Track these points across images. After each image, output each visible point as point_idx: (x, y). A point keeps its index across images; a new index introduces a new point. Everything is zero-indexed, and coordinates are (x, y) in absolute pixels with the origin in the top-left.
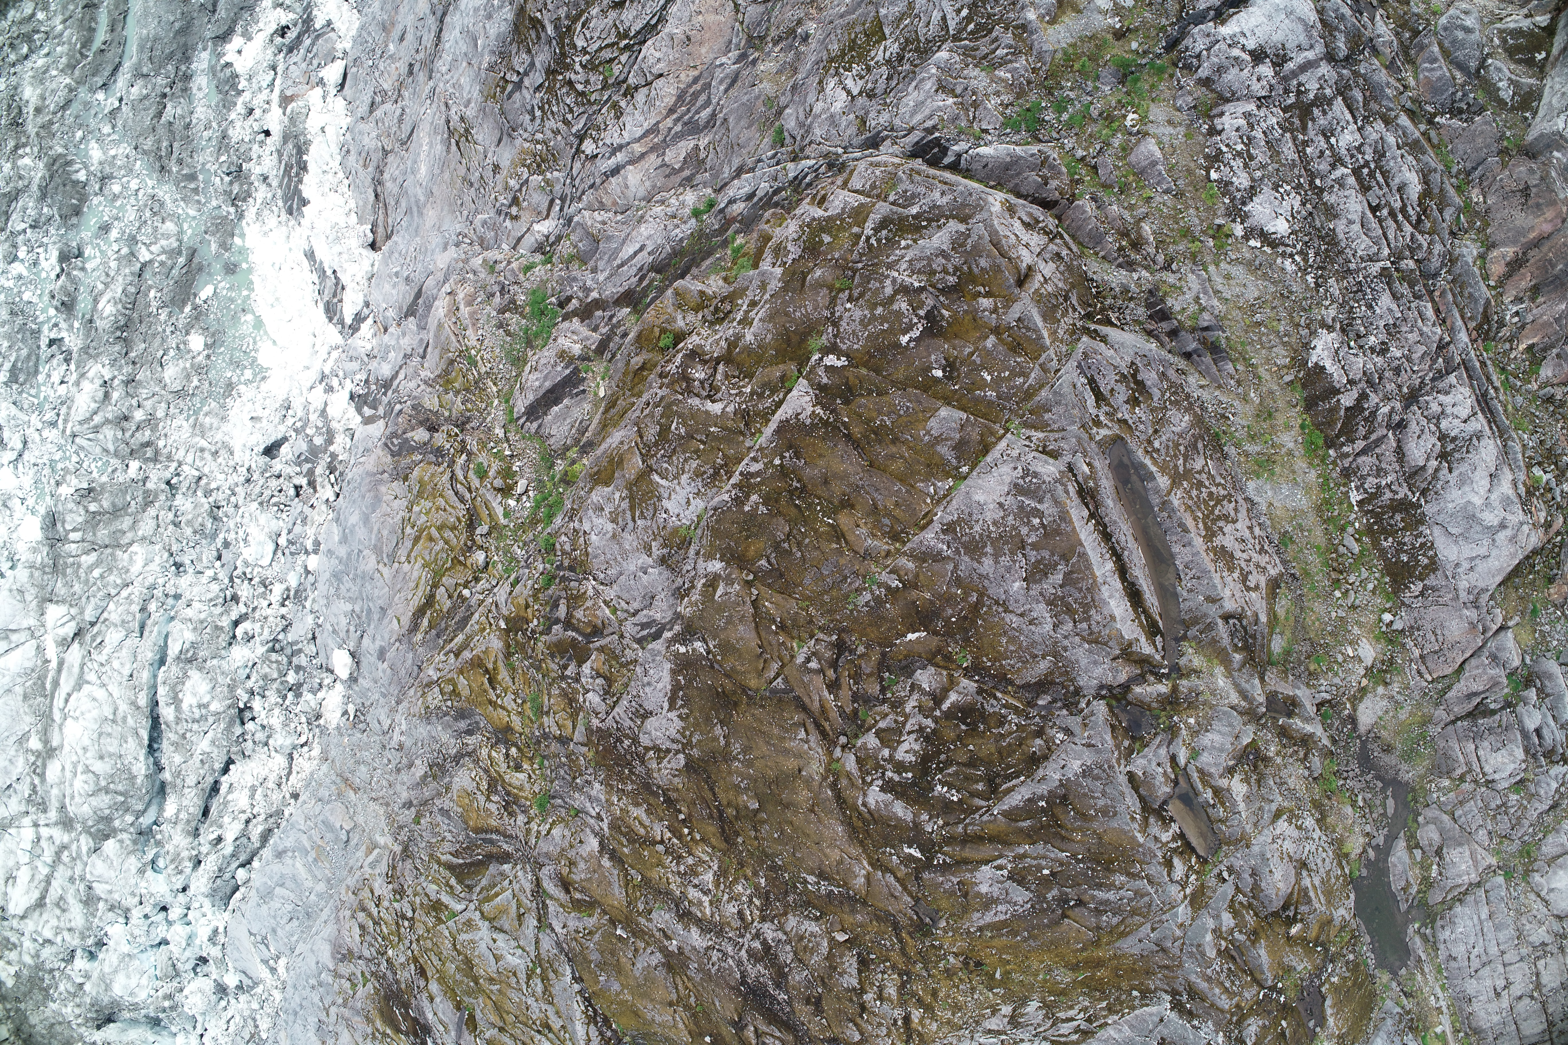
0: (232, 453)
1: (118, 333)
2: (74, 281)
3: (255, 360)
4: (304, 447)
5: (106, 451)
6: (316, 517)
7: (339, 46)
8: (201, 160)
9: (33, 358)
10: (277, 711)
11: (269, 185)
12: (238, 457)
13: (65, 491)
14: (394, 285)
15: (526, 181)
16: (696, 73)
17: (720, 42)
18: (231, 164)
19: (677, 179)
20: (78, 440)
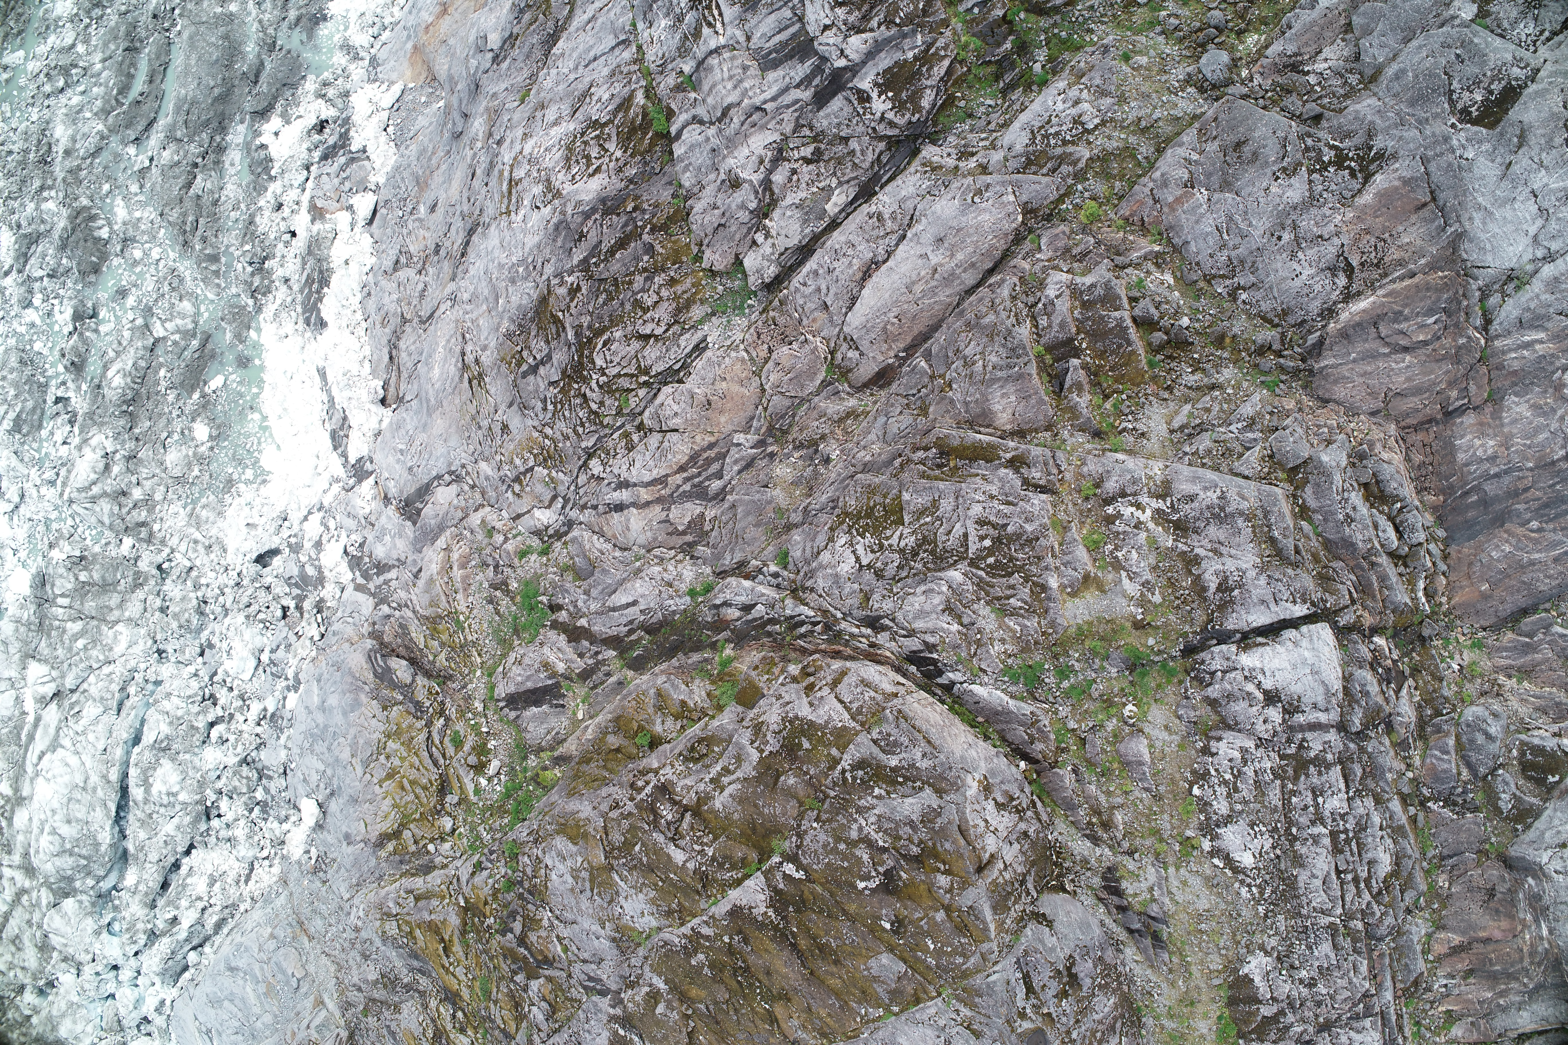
0: (225, 551)
1: (125, 408)
2: (85, 341)
3: (257, 460)
4: (295, 571)
5: (102, 523)
6: (300, 651)
7: (373, 179)
8: (226, 242)
9: (39, 411)
10: (242, 822)
11: (290, 288)
12: (230, 558)
13: (57, 555)
14: (398, 461)
15: (532, 469)
16: (712, 439)
17: (740, 418)
18: (255, 255)
19: (679, 541)
20: (74, 506)
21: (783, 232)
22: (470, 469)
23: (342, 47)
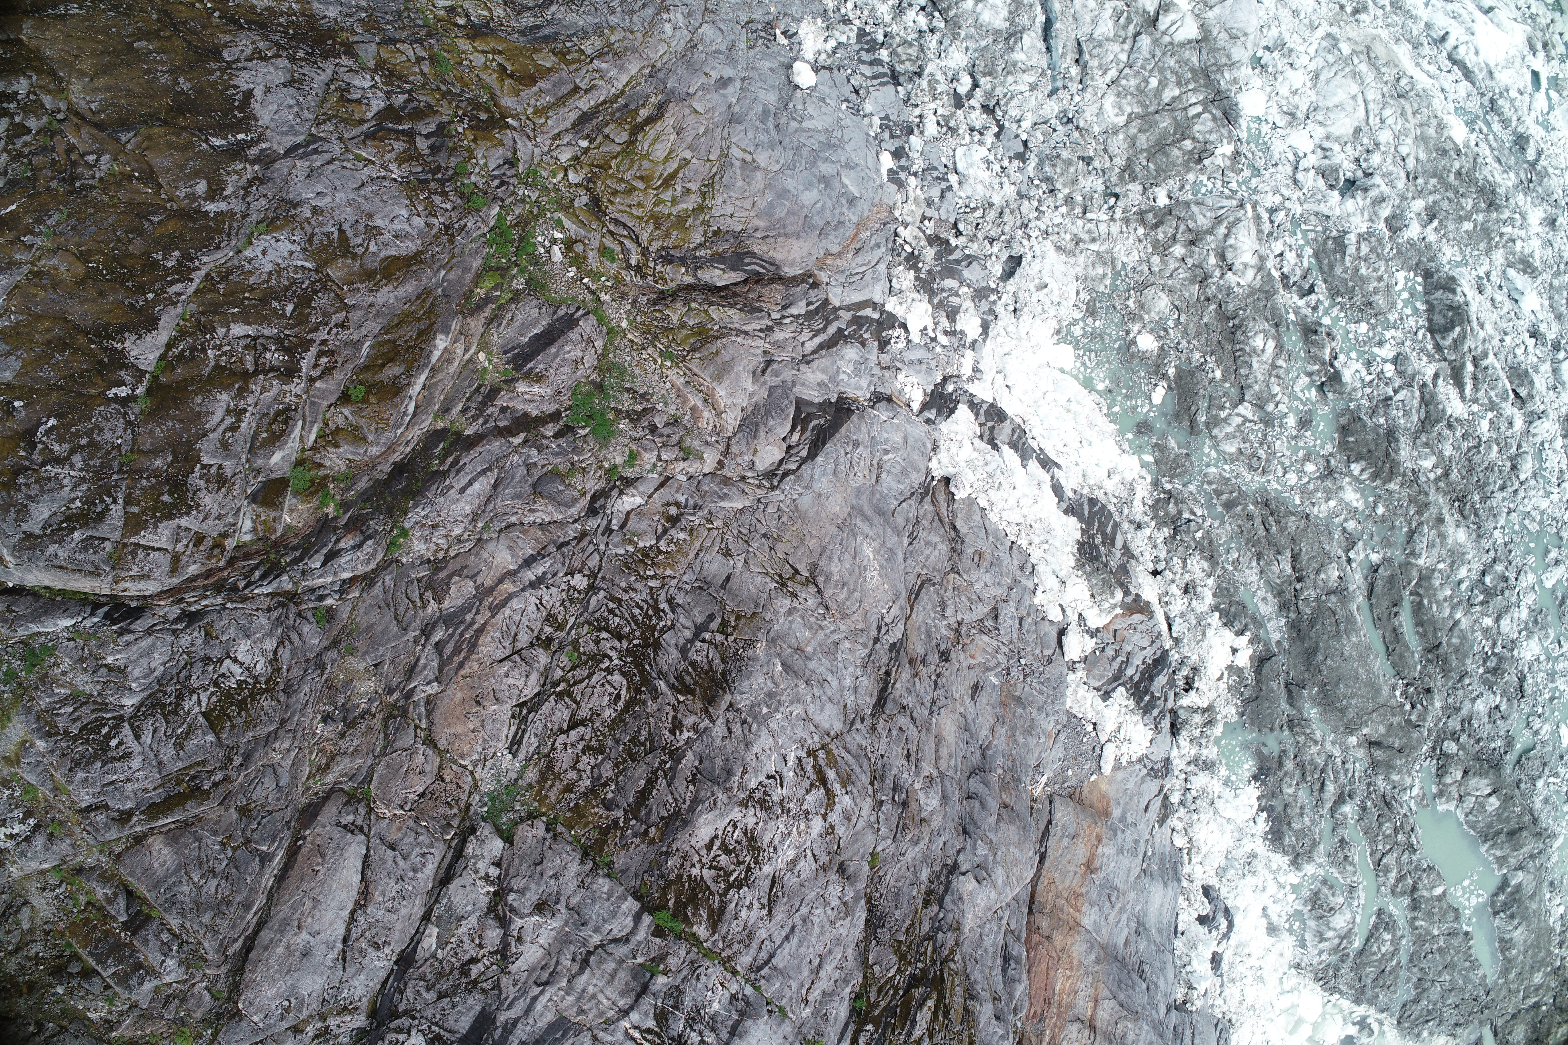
0: (1059, 248)
2: (1316, 359)
4: (966, 274)
5: (1199, 204)
7: (1081, 674)
8: (1227, 526)
9: (1326, 268)
11: (1131, 522)
12: (1048, 246)
13: (1226, 150)
14: (886, 441)
15: (658, 539)
16: (462, 672)
17: (443, 706)
18: (1187, 532)
19: (451, 567)
20: (1235, 203)
21: (468, 889)
22: (760, 492)
23: (1213, 764)
